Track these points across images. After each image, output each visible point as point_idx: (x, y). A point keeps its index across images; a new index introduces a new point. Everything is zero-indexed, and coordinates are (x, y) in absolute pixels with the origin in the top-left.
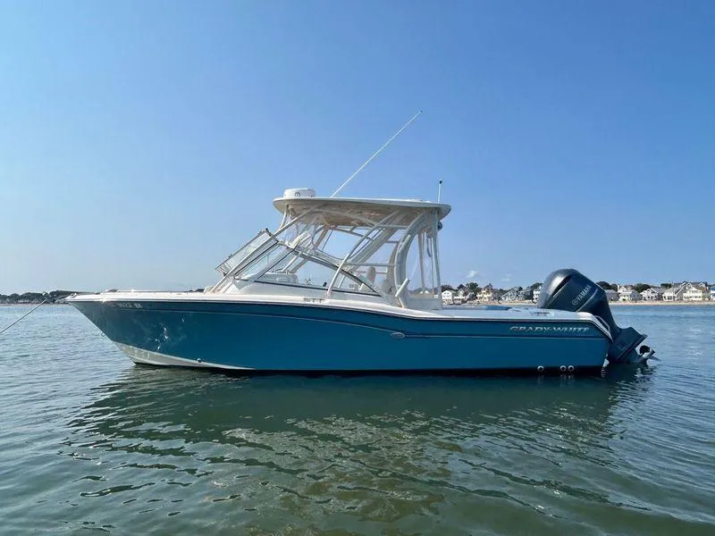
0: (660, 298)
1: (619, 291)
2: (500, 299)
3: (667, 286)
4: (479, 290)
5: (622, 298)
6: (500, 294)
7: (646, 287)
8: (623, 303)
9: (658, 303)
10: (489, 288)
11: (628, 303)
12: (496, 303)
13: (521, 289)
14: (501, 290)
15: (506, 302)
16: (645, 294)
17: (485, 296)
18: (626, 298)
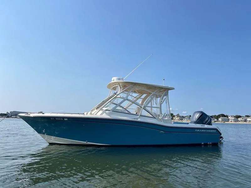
0: (246, 121)
1: (229, 118)
2: (182, 120)
3: (248, 116)
4: (174, 116)
5: (230, 120)
6: (182, 118)
7: (240, 117)
8: (231, 123)
9: (245, 123)
10: (178, 116)
11: (233, 123)
12: (181, 121)
13: (190, 116)
14: (183, 116)
15: (185, 121)
16: (239, 119)
17: (176, 118)
18: (232, 121)
